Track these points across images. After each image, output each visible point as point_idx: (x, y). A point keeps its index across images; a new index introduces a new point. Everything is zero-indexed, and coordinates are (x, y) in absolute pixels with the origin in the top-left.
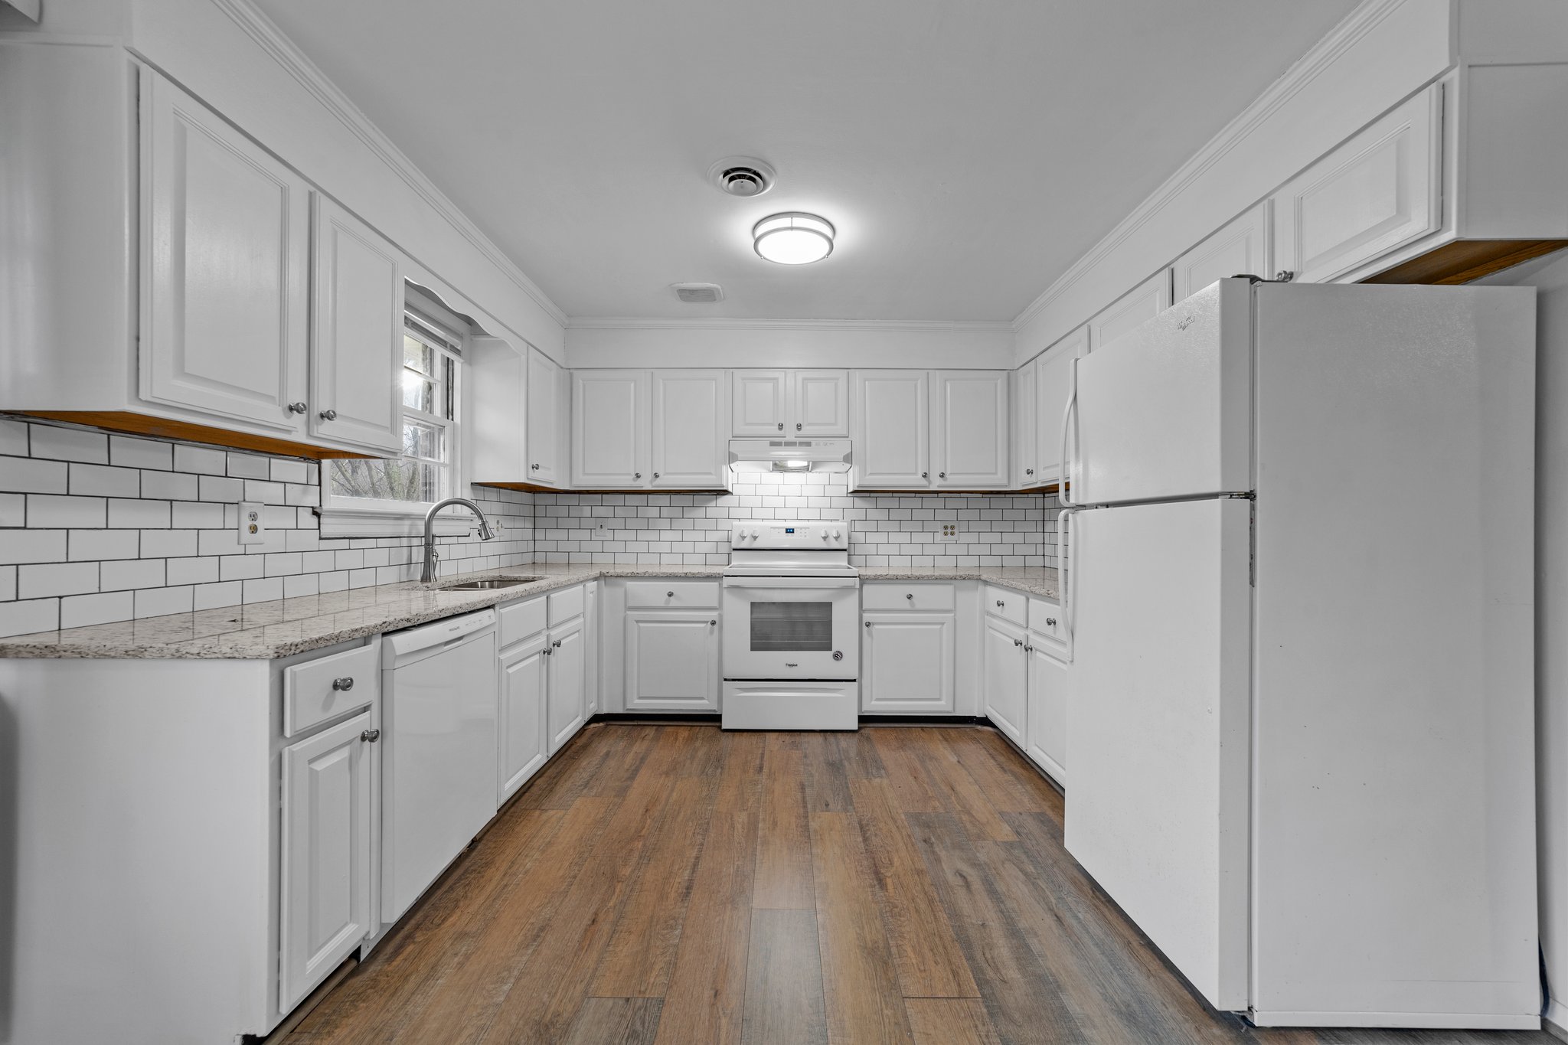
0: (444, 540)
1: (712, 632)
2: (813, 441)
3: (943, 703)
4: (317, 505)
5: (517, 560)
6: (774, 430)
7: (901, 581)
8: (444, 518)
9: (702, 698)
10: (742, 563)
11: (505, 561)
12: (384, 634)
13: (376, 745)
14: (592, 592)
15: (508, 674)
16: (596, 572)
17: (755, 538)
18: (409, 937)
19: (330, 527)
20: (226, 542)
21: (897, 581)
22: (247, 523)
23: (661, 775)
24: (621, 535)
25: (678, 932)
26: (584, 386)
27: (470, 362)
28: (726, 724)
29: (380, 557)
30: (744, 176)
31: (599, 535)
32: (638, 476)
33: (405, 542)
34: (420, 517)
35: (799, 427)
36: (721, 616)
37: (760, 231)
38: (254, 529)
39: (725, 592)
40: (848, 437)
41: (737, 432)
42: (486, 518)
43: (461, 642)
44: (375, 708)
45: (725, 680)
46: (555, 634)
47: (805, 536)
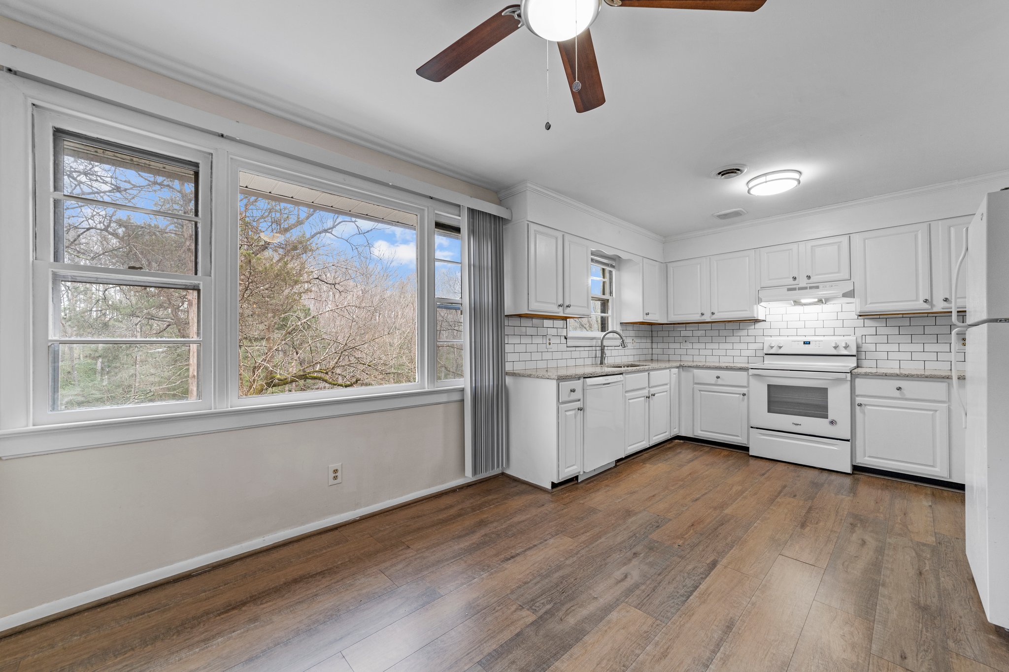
0: (609, 348)
1: (743, 400)
2: (821, 285)
3: (937, 469)
4: (566, 335)
5: (643, 358)
6: (791, 281)
7: (889, 377)
8: (609, 339)
9: (738, 436)
10: (770, 362)
11: (637, 358)
12: (584, 378)
13: (582, 412)
14: (675, 374)
15: (629, 402)
16: (678, 364)
17: (780, 347)
18: (592, 481)
19: (570, 343)
20: (542, 348)
21: (886, 377)
22: (548, 342)
23: (704, 465)
24: (696, 346)
25: (686, 508)
26: (673, 270)
27: (619, 270)
28: (752, 452)
29: (585, 354)
30: (731, 172)
31: (684, 345)
32: (702, 314)
33: (594, 348)
34: (599, 339)
35: (809, 277)
36: (748, 391)
37: (751, 185)
38: (550, 344)
39: (750, 377)
40: (850, 280)
41: (763, 285)
42: (624, 338)
43: (609, 385)
44: (582, 400)
45: (752, 427)
46: (653, 391)
47: (819, 346)
